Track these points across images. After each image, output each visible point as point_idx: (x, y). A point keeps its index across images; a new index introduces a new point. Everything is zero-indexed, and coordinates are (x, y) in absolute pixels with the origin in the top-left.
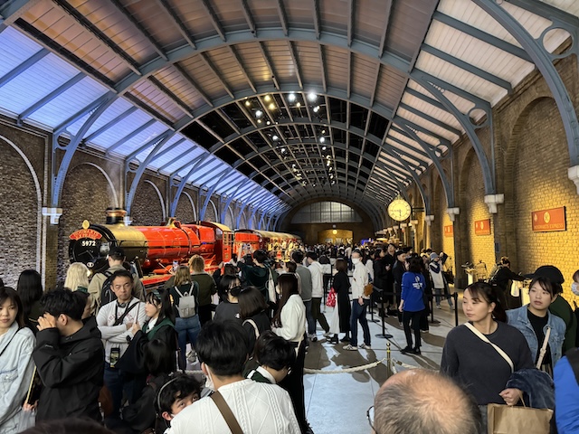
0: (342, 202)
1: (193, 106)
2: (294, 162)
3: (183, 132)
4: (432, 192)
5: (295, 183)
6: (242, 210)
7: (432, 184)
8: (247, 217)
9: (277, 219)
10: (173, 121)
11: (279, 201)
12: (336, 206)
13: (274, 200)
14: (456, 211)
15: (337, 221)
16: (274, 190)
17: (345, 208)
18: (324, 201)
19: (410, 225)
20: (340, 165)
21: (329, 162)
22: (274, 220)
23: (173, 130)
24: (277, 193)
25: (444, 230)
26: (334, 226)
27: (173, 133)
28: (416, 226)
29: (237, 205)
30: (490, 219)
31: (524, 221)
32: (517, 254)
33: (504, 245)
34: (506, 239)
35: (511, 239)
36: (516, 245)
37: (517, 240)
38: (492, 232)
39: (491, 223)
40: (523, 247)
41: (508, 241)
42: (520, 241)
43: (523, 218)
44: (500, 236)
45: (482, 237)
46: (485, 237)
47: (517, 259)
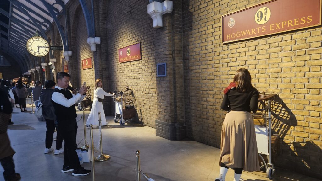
4: (69, 30)
7: (68, 22)
14: (98, 40)
19: (50, 64)
25: (82, 63)
28: (55, 63)
30: (140, 43)
31: (204, 33)
32: (185, 76)
33: (171, 67)
34: (174, 59)
35: (179, 59)
36: (184, 66)
37: (186, 59)
38: (143, 57)
39: (142, 46)
40: (198, 67)
41: (177, 60)
42: (192, 61)
43: (201, 30)
44: (166, 55)
45: (128, 64)
46: (132, 63)
47: (185, 82)
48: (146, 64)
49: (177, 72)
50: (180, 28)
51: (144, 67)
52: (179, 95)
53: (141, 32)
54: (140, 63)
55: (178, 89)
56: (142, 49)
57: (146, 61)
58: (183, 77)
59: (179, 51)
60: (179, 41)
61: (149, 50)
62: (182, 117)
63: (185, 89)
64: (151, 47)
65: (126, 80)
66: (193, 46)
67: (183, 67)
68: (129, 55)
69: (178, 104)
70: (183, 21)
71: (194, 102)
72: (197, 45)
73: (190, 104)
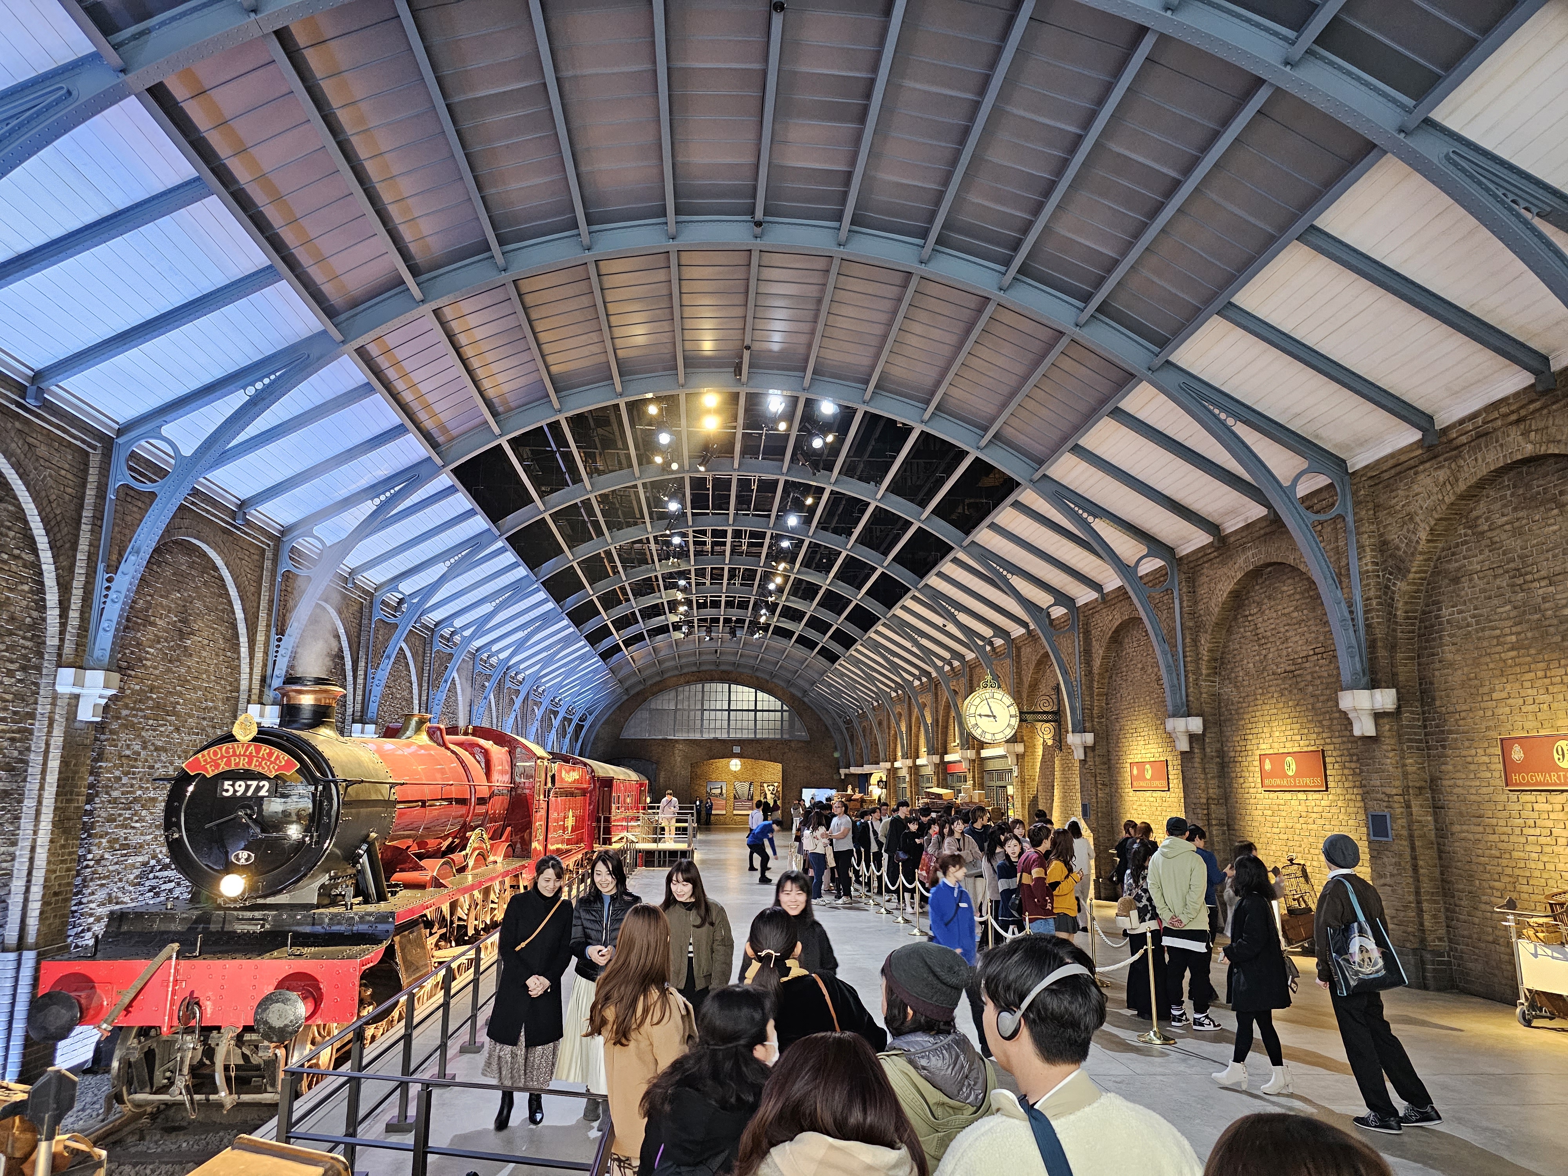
0: (759, 686)
1: (505, 402)
2: (684, 574)
3: (456, 472)
5: (663, 630)
10: (441, 439)
11: (604, 675)
12: (744, 695)
13: (596, 671)
14: (1195, 724)
15: (745, 735)
16: (605, 644)
17: (766, 700)
18: (712, 680)
20: (805, 591)
21: (779, 580)
22: (580, 729)
23: (439, 461)
26: (737, 749)
27: (436, 472)
30: (1323, 751)
31: (1469, 759)
32: (1438, 844)
33: (1402, 822)
34: (1408, 806)
35: (1422, 806)
36: (1436, 821)
37: (1437, 808)
38: (1331, 784)
39: (1328, 760)
40: (1465, 827)
41: (1415, 810)
42: (1451, 812)
43: (1464, 753)
44: (1389, 796)
45: (1288, 796)
46: (1301, 796)
47: (1440, 858)
48: (1340, 804)
49: (1416, 833)
50: (1421, 741)
51: (1334, 810)
52: (1426, 886)
53: (1323, 726)
54: (1325, 800)
55: (1422, 871)
56: (1329, 766)
57: (1342, 798)
58: (1435, 846)
59: (1420, 788)
60: (1419, 769)
61: (1346, 772)
62: (1440, 939)
63: (1442, 874)
64: (1353, 765)
65: (1285, 837)
66: (1451, 782)
67: (1432, 822)
68: (1290, 773)
69: (1425, 906)
70: (1425, 727)
71: (1464, 903)
72: (1460, 782)
73: (1457, 909)
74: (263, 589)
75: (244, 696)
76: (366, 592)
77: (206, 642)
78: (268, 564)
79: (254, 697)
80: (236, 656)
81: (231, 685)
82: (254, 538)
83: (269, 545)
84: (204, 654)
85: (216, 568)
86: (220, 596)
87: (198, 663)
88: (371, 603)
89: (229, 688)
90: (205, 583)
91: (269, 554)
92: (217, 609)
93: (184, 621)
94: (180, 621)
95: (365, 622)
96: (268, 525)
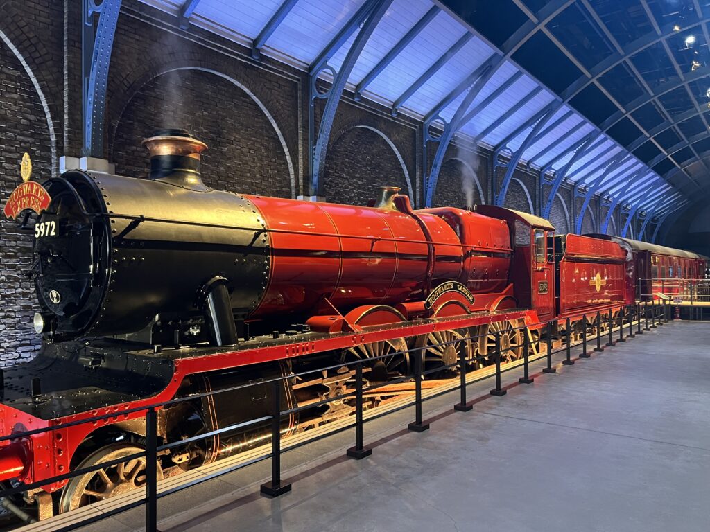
6: (586, 204)
8: (598, 217)
9: (659, 224)
11: (665, 187)
13: (656, 185)
16: (657, 160)
22: (653, 227)
24: (662, 169)
29: (577, 194)
74: (299, 113)
75: (294, 191)
76: (416, 122)
77: (247, 150)
78: (299, 93)
79: (301, 191)
80: (282, 162)
81: (280, 182)
82: (279, 72)
83: (298, 80)
84: (245, 158)
85: (247, 96)
86: (257, 117)
87: (240, 164)
88: (421, 129)
89: (277, 184)
90: (236, 106)
91: (300, 87)
92: (254, 126)
93: (219, 134)
94: (212, 133)
95: (418, 143)
96: (291, 63)
